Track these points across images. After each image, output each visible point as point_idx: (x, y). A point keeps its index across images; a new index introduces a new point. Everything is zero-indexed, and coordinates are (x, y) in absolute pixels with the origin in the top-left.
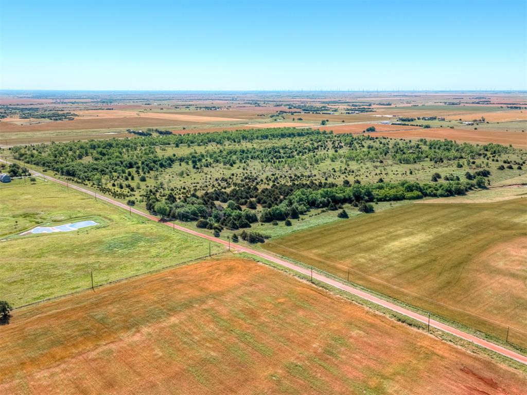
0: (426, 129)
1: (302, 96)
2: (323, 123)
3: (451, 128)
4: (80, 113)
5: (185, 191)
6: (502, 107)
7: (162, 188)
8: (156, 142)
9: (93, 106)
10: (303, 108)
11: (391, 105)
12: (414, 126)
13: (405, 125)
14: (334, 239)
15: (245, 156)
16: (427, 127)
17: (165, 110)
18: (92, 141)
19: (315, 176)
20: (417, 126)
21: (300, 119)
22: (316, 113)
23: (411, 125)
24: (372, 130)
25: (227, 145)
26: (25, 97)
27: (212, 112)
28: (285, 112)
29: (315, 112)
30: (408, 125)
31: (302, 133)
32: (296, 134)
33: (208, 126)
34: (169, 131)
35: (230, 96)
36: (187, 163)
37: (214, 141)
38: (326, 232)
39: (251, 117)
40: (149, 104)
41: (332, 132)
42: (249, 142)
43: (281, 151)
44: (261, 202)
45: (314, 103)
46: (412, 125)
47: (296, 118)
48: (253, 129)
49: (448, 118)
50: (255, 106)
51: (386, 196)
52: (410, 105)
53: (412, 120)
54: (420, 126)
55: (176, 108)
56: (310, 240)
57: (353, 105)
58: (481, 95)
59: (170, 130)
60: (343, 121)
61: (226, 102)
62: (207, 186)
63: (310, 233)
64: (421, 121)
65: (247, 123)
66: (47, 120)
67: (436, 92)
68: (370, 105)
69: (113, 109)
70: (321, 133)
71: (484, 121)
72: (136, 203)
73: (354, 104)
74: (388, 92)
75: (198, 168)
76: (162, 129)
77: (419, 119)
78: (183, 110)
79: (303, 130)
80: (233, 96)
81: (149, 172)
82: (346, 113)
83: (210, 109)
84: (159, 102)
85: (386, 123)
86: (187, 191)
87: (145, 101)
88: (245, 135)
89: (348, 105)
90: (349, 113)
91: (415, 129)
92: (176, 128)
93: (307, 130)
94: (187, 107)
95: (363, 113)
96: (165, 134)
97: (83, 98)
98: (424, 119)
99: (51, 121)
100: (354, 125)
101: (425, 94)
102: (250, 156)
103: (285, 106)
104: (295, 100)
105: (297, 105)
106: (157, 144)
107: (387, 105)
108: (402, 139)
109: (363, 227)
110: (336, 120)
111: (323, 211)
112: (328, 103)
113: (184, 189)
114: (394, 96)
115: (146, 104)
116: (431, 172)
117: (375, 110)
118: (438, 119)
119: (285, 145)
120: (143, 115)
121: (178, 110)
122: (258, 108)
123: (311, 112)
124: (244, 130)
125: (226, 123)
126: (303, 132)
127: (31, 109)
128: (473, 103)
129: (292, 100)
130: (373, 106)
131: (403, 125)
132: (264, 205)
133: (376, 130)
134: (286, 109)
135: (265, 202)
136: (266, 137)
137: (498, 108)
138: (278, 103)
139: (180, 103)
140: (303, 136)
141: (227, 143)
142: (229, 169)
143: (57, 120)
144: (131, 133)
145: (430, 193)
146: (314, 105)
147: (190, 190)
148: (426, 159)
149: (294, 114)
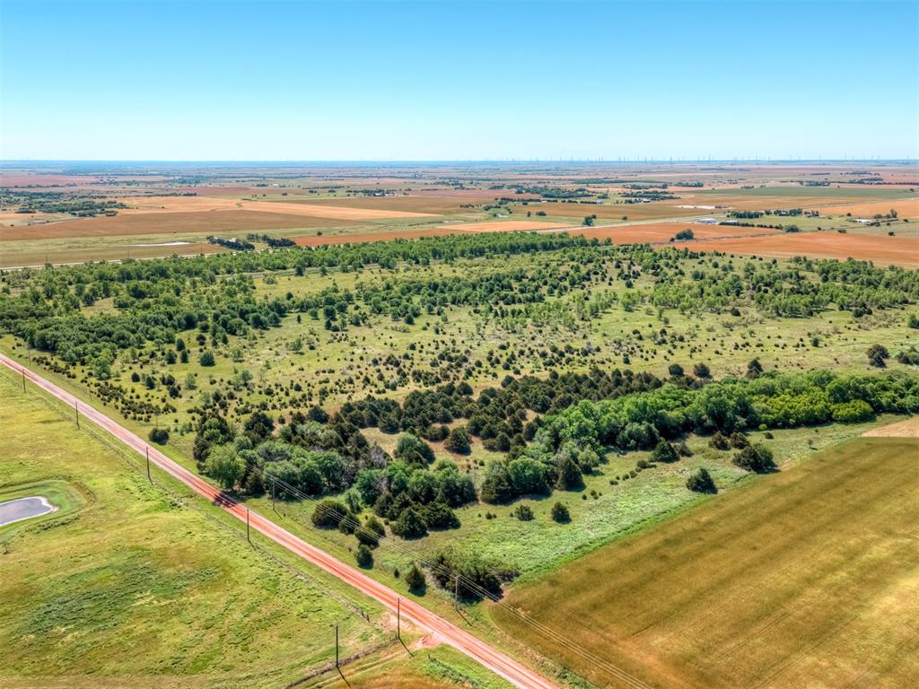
0: (790, 234)
1: (538, 171)
2: (588, 222)
3: (840, 231)
4: (135, 202)
5: (298, 395)
6: (912, 190)
7: (246, 385)
8: (258, 265)
9: (162, 190)
10: (544, 193)
11: (702, 186)
12: (766, 227)
13: (747, 225)
14: (701, 581)
15: (440, 296)
16: (793, 230)
17: (290, 197)
18: (130, 261)
19: (598, 350)
20: (771, 227)
21: (542, 214)
22: (570, 202)
23: (758, 226)
24: (687, 236)
25: (402, 269)
26: (50, 173)
27: (378, 199)
28: (512, 200)
29: (567, 200)
30: (753, 226)
31: (551, 243)
32: (539, 246)
33: (367, 227)
34: (288, 240)
35: (411, 170)
36: (315, 315)
37: (376, 260)
38: (672, 553)
39: (449, 210)
40: (264, 185)
41: (609, 242)
42: (446, 263)
43: (515, 285)
44: (481, 433)
45: (561, 182)
46: (761, 226)
47: (534, 211)
48: (452, 235)
49: (824, 211)
50: (456, 189)
51: (787, 416)
52: (738, 186)
53: (756, 216)
54: (777, 228)
55: (312, 192)
56: (633, 588)
57: (634, 187)
58: (858, 168)
59: (291, 238)
60: (625, 219)
61: (403, 180)
62: (351, 382)
63: (626, 554)
64: (773, 217)
65: (441, 222)
66: (68, 216)
67: (775, 163)
68: (665, 187)
69: (195, 195)
70: (589, 242)
71: (895, 216)
72: (173, 436)
73: (636, 184)
74: (688, 162)
75: (336, 329)
76: (277, 234)
77: (768, 213)
78: (325, 196)
79: (551, 237)
80: (415, 170)
81: (225, 341)
82: (626, 202)
83: (373, 194)
84: (283, 182)
85: (709, 222)
86: (304, 396)
87: (258, 180)
88: (438, 248)
89: (624, 187)
90: (630, 202)
91: (771, 235)
92: (304, 232)
93: (561, 236)
94: (332, 190)
95: (657, 202)
96: (280, 245)
97: (151, 175)
98: (778, 213)
99: (73, 217)
100: (649, 225)
101: (757, 167)
102: (449, 299)
103: (509, 188)
104: (526, 177)
105: (531, 187)
106: (260, 268)
107: (696, 186)
108: (754, 257)
109: (767, 528)
110: (609, 215)
111: (643, 466)
112: (588, 182)
113: (298, 388)
114: (702, 169)
115: (258, 186)
116: (859, 340)
117: (678, 196)
118: (806, 213)
119: (521, 271)
120: (248, 206)
121: (314, 197)
122: (460, 192)
123: (560, 201)
124: (437, 238)
125: (402, 222)
126: (553, 241)
127: (49, 194)
128: (851, 182)
129: (520, 177)
130: (670, 189)
131: (743, 225)
132: (490, 441)
133: (695, 237)
134: (512, 193)
135: (491, 434)
136: (481, 252)
137: (905, 191)
138: (496, 183)
139: (321, 183)
140: (554, 249)
141: (402, 265)
142: (405, 331)
143: (84, 215)
144: (214, 243)
145: (889, 405)
146: (562, 186)
147: (310, 394)
148: (831, 306)
149: (530, 203)
